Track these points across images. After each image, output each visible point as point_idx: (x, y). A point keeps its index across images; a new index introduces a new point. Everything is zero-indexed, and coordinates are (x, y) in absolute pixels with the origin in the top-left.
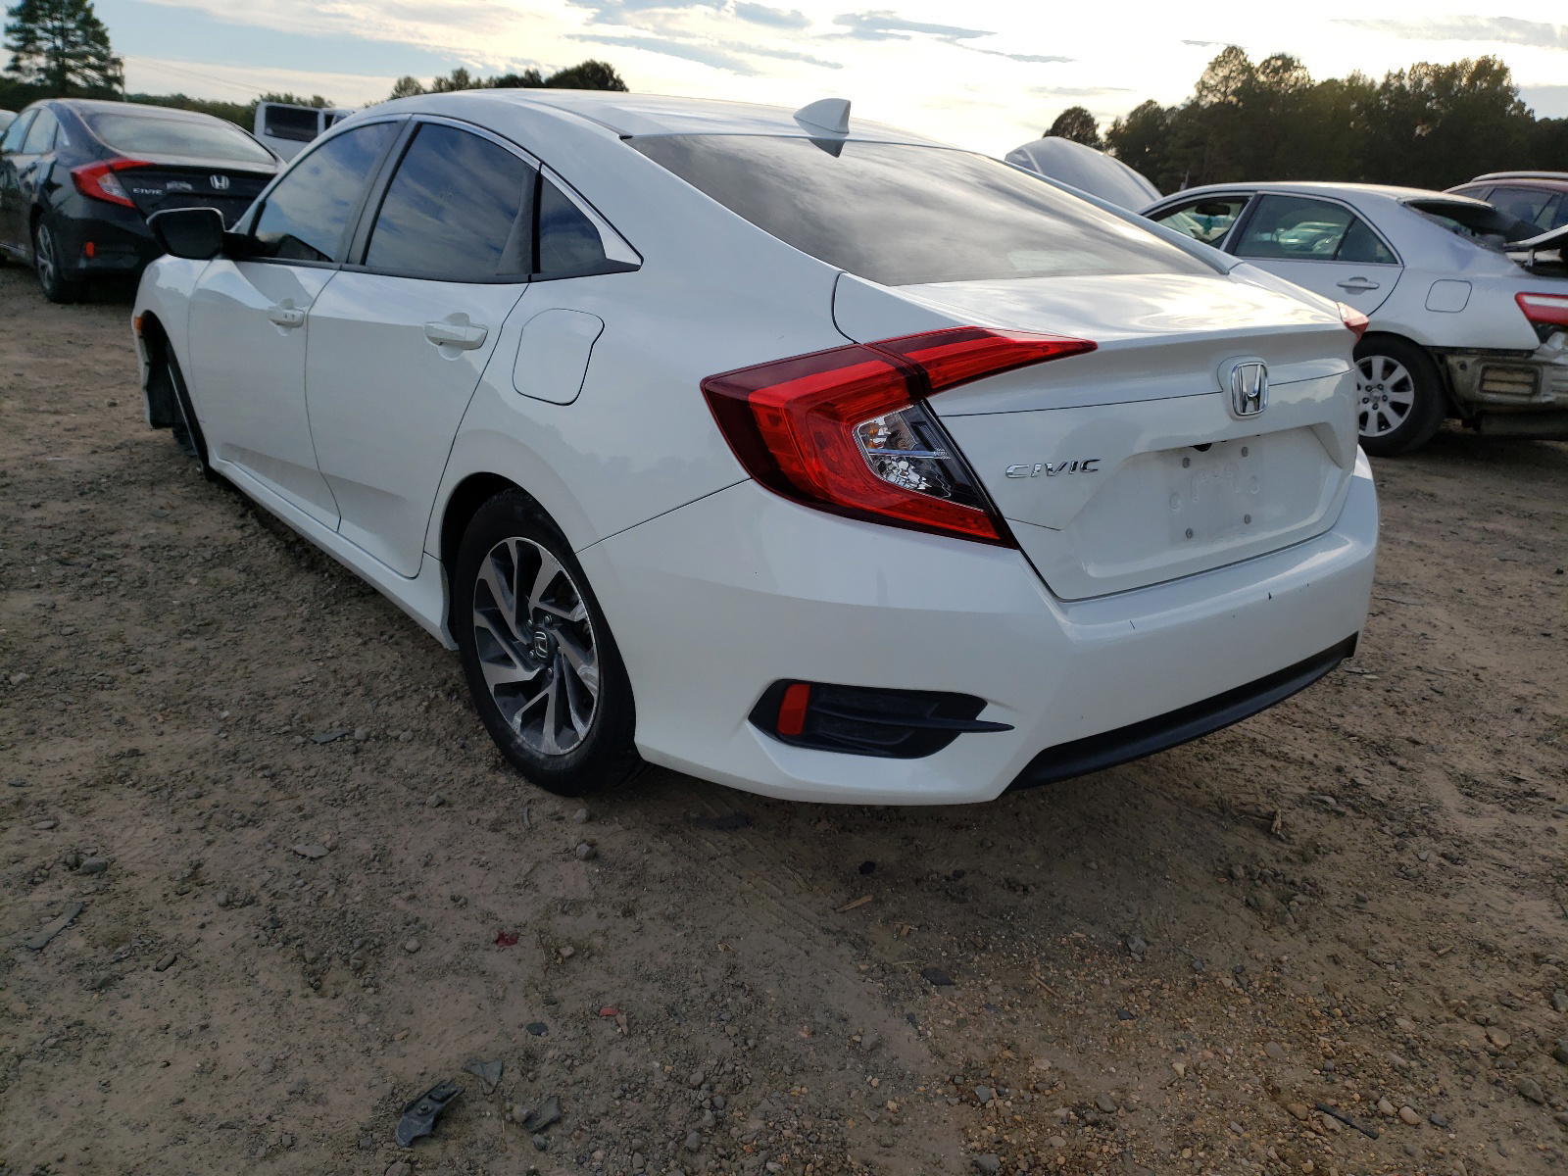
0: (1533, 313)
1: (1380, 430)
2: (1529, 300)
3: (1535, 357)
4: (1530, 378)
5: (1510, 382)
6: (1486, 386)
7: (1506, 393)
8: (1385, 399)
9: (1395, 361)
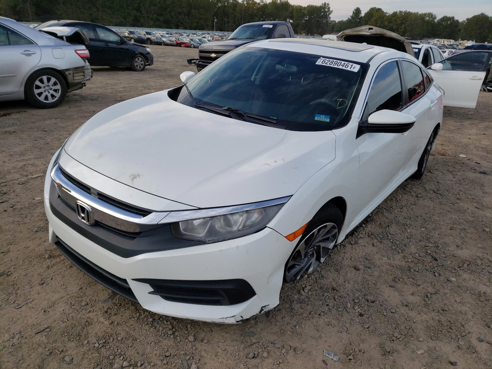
0: (82, 56)
1: (53, 99)
2: (78, 52)
3: (85, 68)
4: (82, 74)
5: (79, 76)
6: (75, 78)
7: (79, 79)
8: (51, 89)
9: (50, 77)
